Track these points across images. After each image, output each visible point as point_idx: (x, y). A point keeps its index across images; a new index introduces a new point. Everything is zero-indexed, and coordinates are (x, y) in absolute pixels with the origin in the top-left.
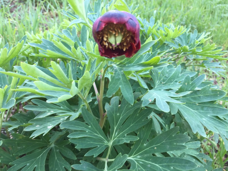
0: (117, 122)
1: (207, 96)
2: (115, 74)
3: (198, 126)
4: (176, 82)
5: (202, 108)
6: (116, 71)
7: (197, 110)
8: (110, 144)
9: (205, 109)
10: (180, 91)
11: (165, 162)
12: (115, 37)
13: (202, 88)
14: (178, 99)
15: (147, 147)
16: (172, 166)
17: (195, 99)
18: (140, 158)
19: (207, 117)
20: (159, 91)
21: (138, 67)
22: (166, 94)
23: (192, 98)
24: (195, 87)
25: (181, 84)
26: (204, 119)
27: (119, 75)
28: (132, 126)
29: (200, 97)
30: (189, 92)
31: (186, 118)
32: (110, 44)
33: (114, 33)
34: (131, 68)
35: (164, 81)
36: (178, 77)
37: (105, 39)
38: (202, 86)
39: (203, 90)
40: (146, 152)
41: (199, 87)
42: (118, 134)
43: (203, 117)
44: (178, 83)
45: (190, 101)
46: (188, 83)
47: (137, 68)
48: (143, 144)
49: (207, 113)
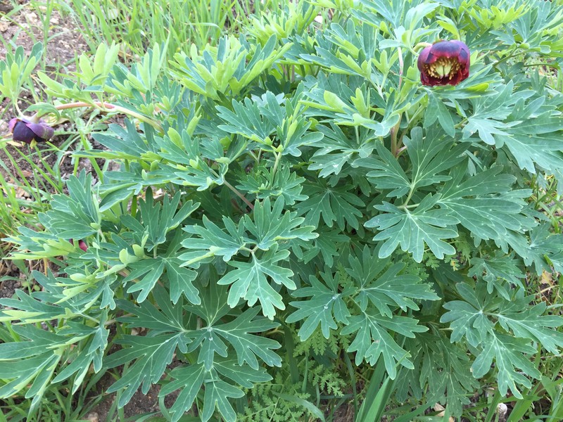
0: (421, 160)
1: (545, 126)
2: (430, 101)
3: (527, 162)
4: (504, 105)
5: (536, 142)
6: (431, 97)
7: (529, 143)
8: (413, 186)
9: (539, 142)
10: (509, 119)
11: (482, 205)
12: (444, 67)
13: (541, 114)
14: (504, 131)
15: (459, 189)
16: (490, 208)
17: (527, 129)
18: (451, 201)
19: (540, 152)
20: (481, 120)
21: (460, 93)
22: (491, 124)
23: (524, 128)
24: (529, 114)
25: (511, 109)
26: (536, 154)
27: (435, 102)
28: (442, 165)
29: (534, 127)
30: (521, 122)
31: (513, 153)
32: (436, 74)
33: (444, 64)
34: (451, 94)
35: (487, 105)
36: (507, 99)
37: (432, 70)
38: (541, 112)
39: (539, 118)
40: (458, 195)
41: (537, 112)
42: (422, 175)
43: (535, 152)
44: (507, 108)
45: (521, 132)
46: (521, 109)
47: (459, 95)
48: (455, 185)
49: (541, 147)
